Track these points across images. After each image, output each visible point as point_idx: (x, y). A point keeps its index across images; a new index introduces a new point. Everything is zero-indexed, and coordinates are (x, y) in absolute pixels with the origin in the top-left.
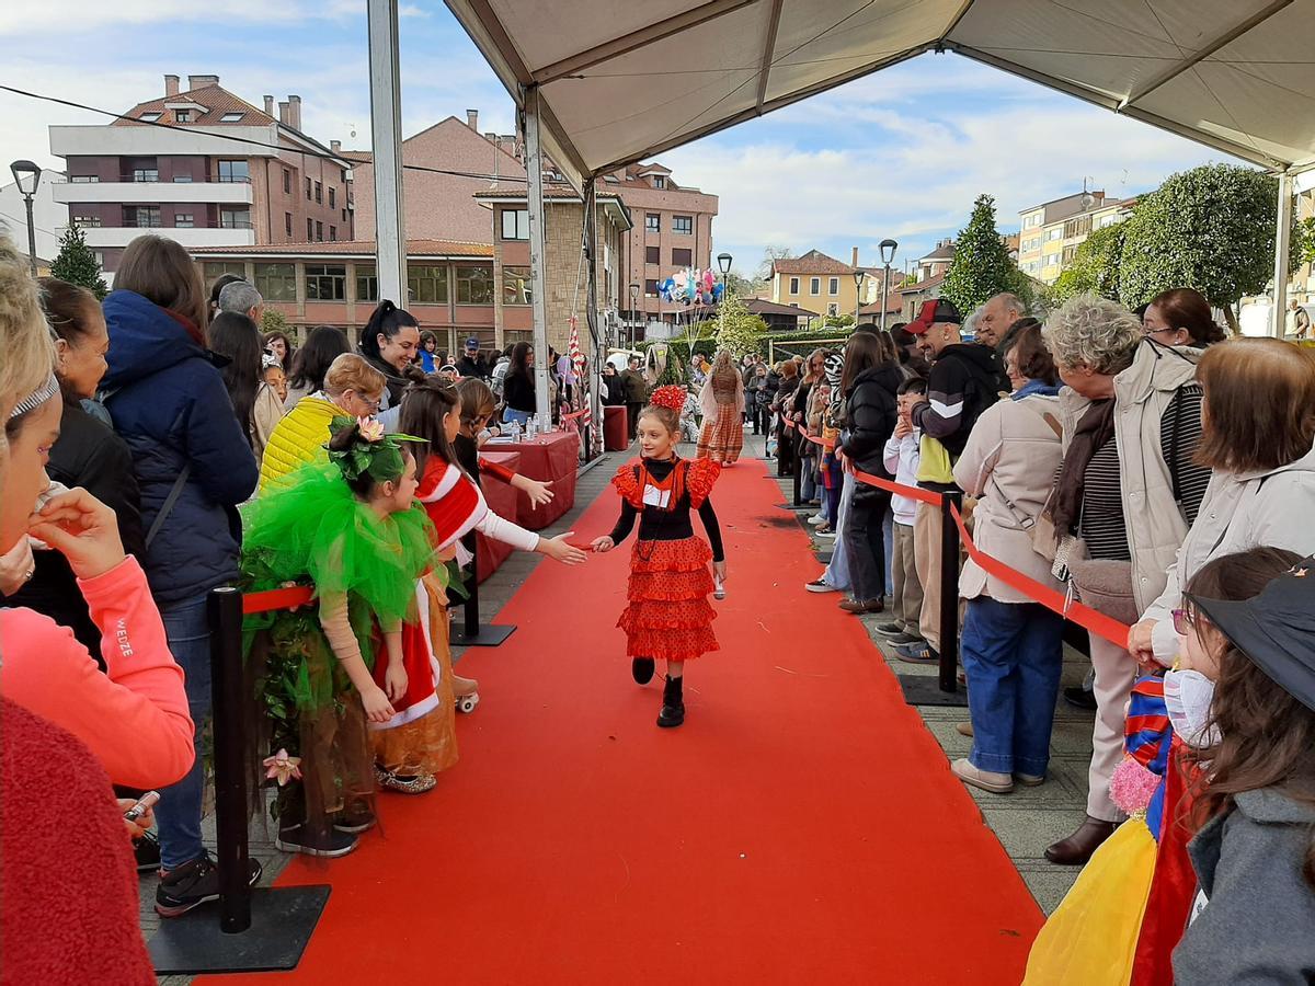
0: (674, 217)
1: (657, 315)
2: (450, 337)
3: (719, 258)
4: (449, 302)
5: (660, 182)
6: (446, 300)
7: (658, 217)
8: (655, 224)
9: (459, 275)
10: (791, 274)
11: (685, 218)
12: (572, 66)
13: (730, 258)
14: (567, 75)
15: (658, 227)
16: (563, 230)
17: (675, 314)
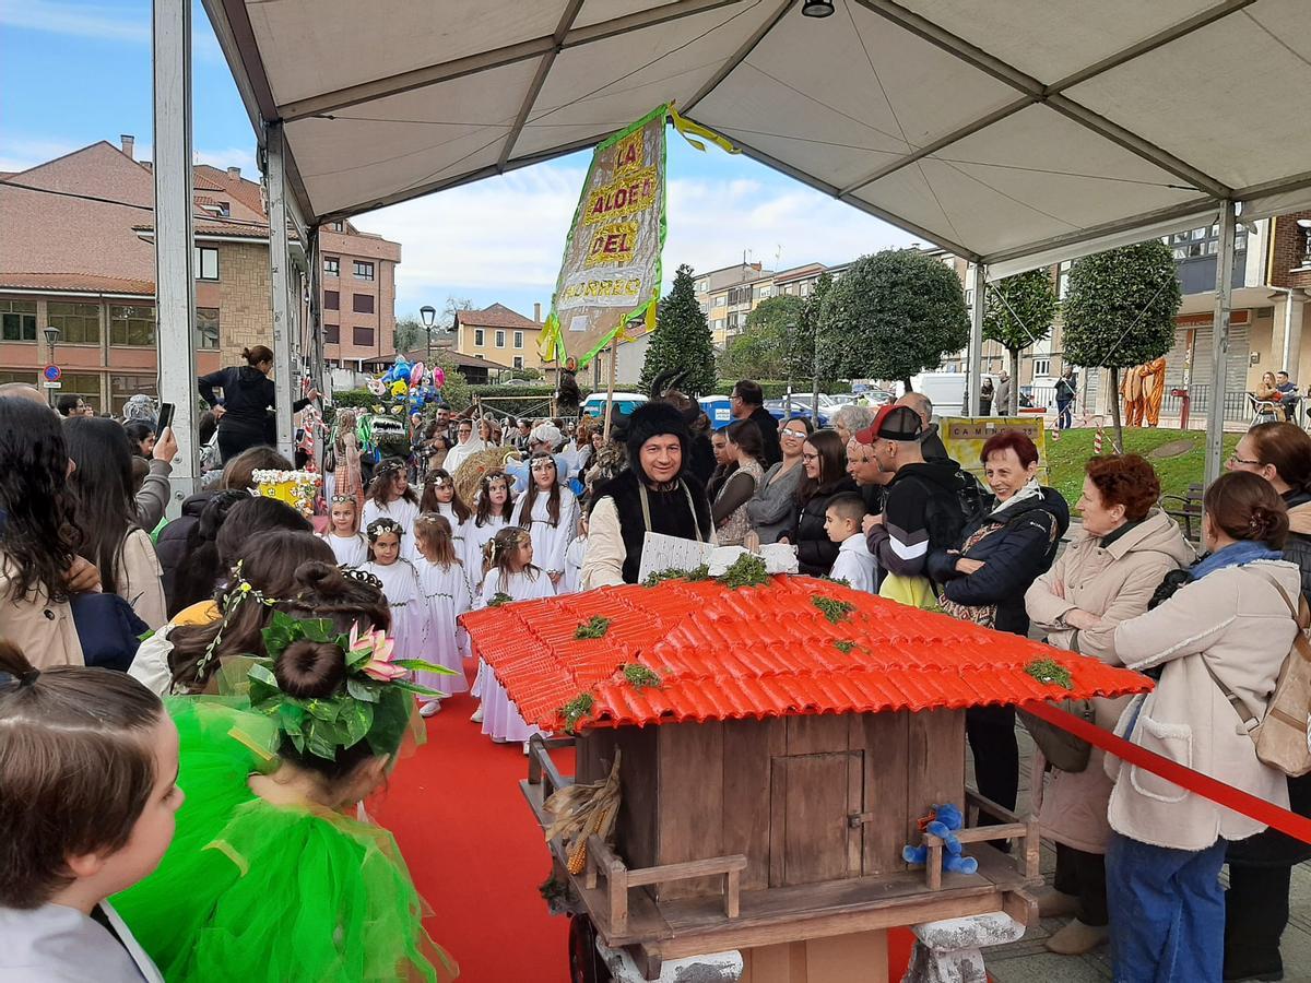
0: (355, 262)
1: (337, 361)
2: (102, 382)
3: (422, 311)
4: (102, 343)
5: (339, 226)
6: (98, 341)
7: (337, 260)
8: (334, 268)
9: (112, 314)
10: (476, 326)
11: (366, 264)
12: (323, 105)
13: (433, 311)
14: (317, 114)
15: (337, 271)
16: (239, 271)
17: (357, 362)
